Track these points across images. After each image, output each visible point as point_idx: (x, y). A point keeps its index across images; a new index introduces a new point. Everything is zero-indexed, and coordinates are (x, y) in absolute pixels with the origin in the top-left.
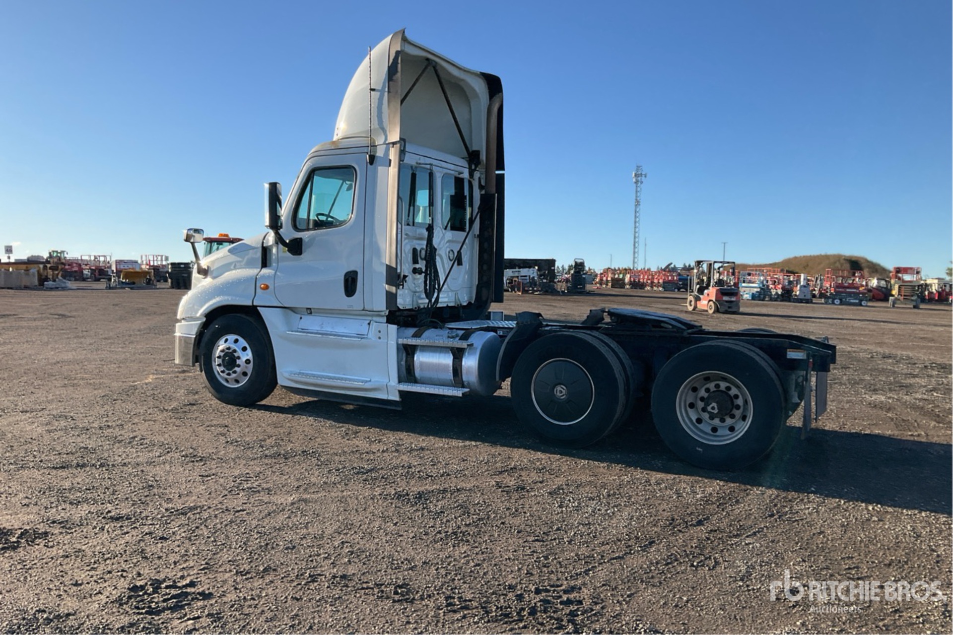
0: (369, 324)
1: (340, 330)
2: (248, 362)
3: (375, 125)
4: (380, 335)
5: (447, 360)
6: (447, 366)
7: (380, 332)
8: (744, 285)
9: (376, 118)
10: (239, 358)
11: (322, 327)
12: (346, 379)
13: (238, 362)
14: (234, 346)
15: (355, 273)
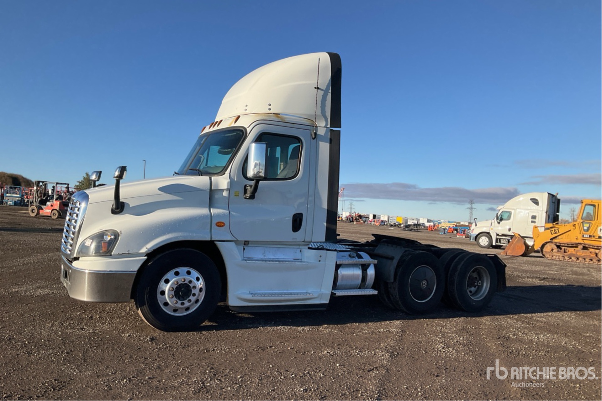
0: (301, 251)
1: (281, 256)
2: (201, 290)
3: (319, 112)
4: (320, 259)
5: (358, 272)
6: (358, 275)
7: (321, 256)
8: (7, 195)
9: (320, 109)
10: (195, 287)
11: (265, 256)
12: (291, 294)
13: (193, 291)
14: (188, 278)
15: (301, 215)
